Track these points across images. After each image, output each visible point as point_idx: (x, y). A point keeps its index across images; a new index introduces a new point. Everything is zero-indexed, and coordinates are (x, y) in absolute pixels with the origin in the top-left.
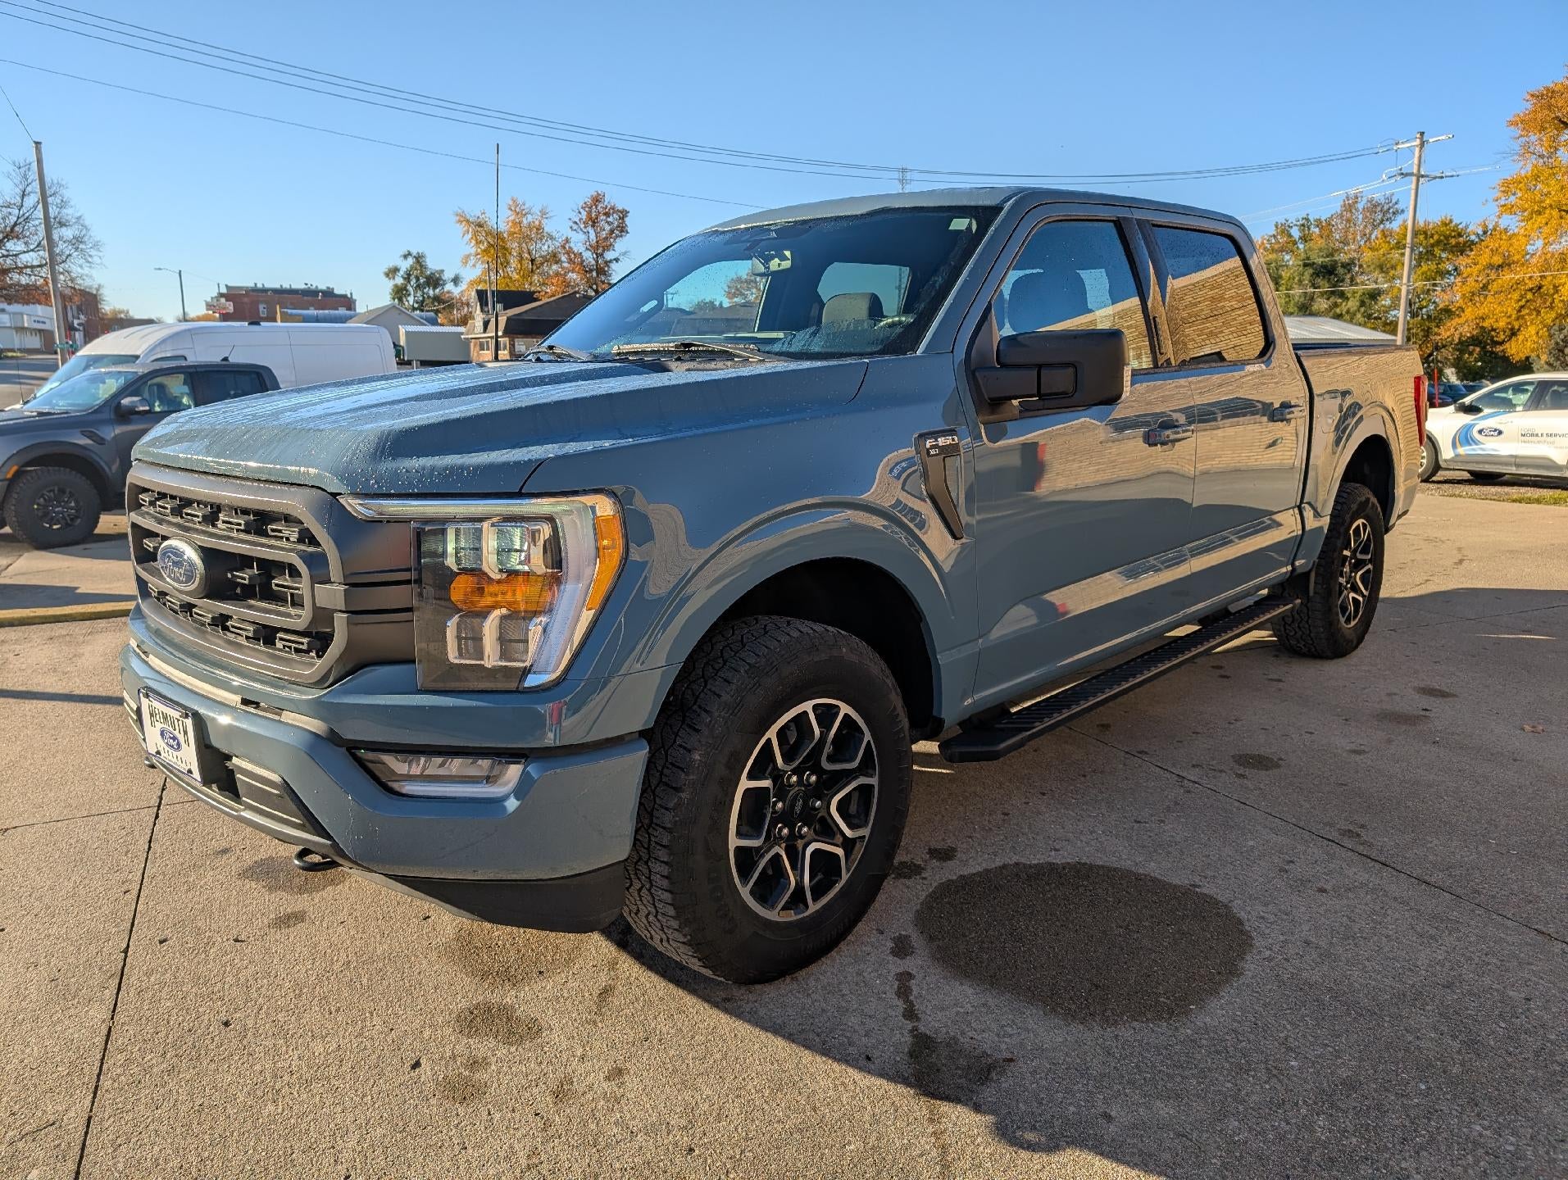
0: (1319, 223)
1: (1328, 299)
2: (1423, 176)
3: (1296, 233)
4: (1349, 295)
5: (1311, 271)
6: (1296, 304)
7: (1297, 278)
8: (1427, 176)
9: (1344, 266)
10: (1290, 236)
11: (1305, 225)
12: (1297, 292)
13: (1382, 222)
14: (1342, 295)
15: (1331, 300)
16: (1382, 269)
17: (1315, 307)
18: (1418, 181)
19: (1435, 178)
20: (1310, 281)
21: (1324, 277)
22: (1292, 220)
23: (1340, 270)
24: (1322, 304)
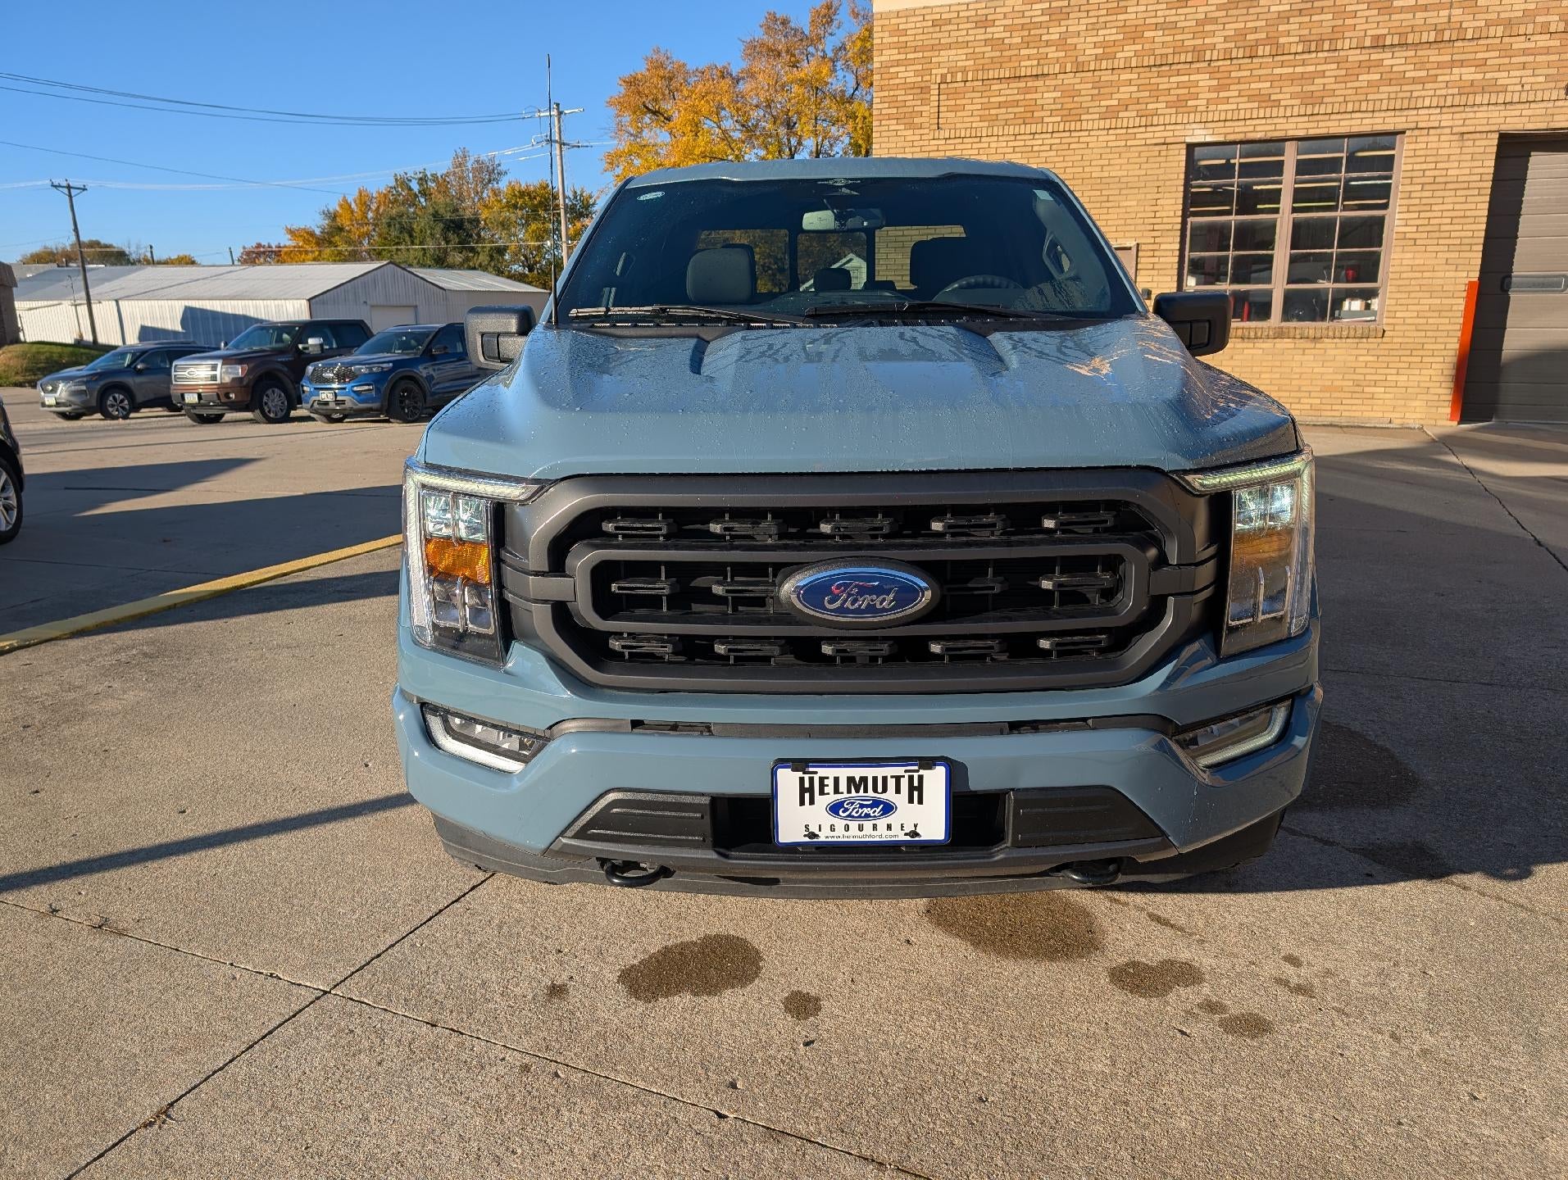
0: (435, 178)
1: (461, 253)
2: (564, 144)
3: (415, 187)
4: (479, 250)
5: (442, 225)
6: (432, 256)
7: (429, 232)
8: (568, 145)
9: (470, 221)
10: (410, 189)
11: (423, 180)
12: (430, 246)
13: (490, 181)
14: (472, 250)
15: (464, 253)
16: (503, 226)
17: (450, 260)
18: (561, 148)
19: (574, 147)
20: (441, 235)
21: (454, 232)
22: (411, 174)
23: (467, 225)
24: (458, 258)
